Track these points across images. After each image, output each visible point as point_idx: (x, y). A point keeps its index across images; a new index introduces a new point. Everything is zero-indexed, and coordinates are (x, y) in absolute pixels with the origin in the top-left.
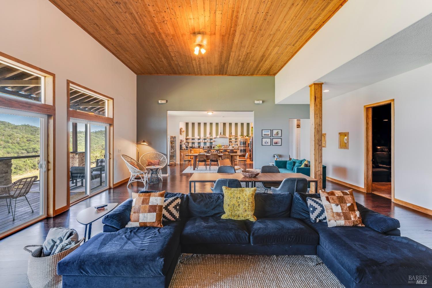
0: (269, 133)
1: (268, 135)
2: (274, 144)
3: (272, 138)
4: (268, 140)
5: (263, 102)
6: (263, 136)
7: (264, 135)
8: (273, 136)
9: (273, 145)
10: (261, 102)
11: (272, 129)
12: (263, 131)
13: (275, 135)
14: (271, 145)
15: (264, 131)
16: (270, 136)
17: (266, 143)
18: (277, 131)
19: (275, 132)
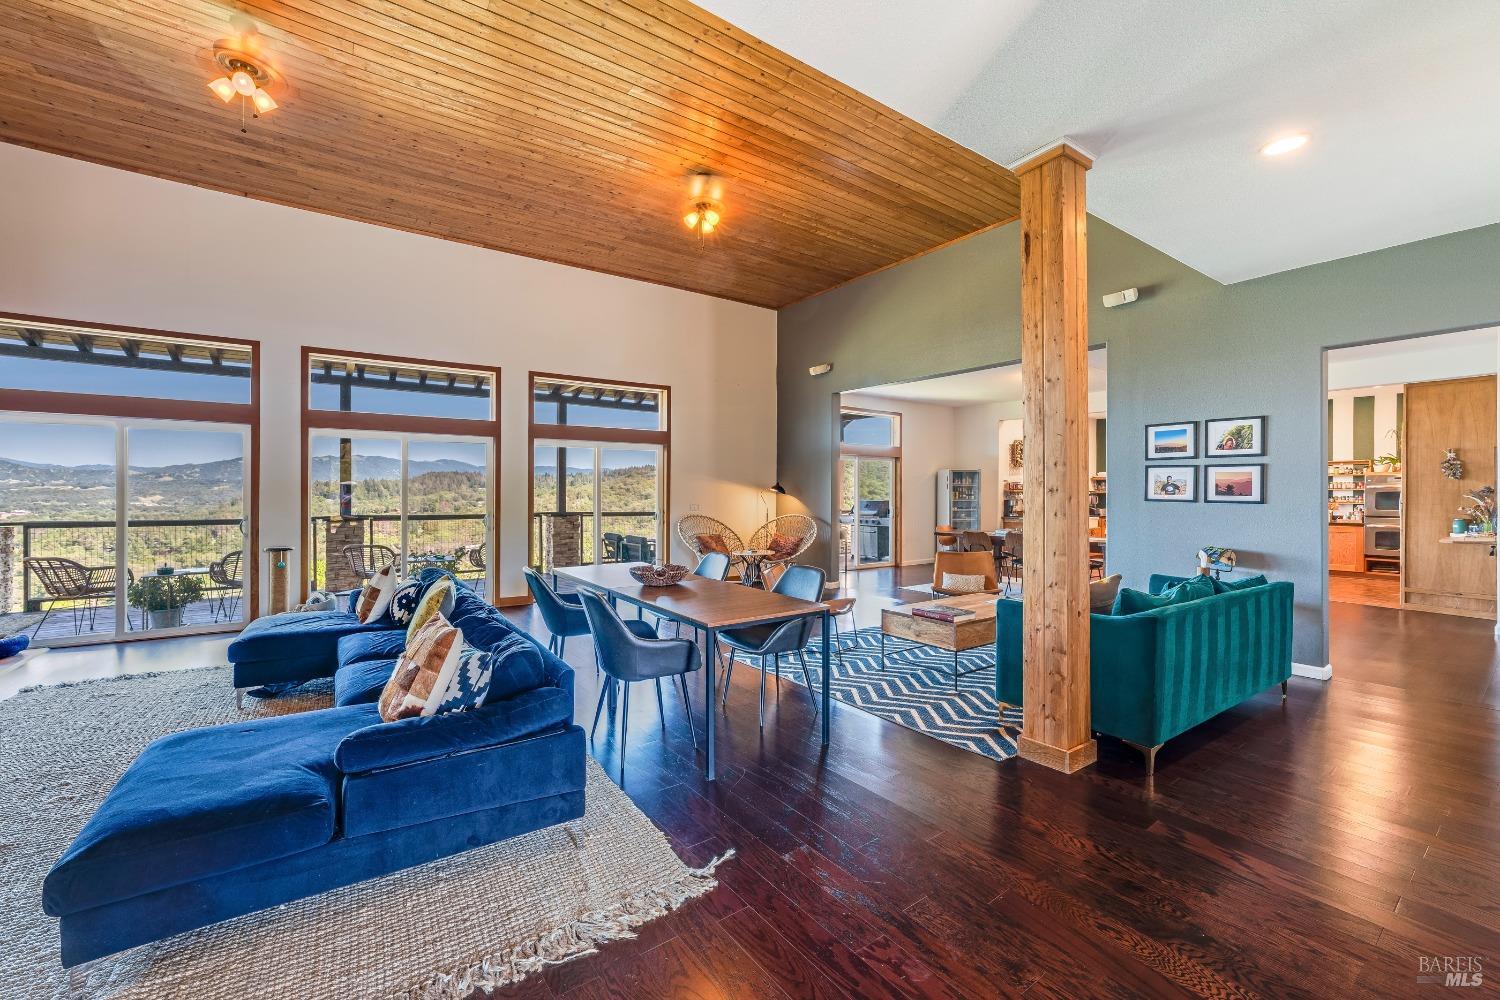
0: (1188, 440)
1: (1183, 449)
2: (1212, 496)
3: (1202, 461)
4: (1184, 476)
5: (1145, 293)
6: (1152, 454)
7: (1159, 450)
8: (1207, 456)
9: (1206, 501)
10: (1131, 295)
11: (1202, 419)
12: (1152, 431)
13: (1221, 447)
14: (1196, 500)
15: (1158, 435)
16: (1190, 452)
17: (1171, 489)
18: (1232, 426)
19: (1219, 432)
